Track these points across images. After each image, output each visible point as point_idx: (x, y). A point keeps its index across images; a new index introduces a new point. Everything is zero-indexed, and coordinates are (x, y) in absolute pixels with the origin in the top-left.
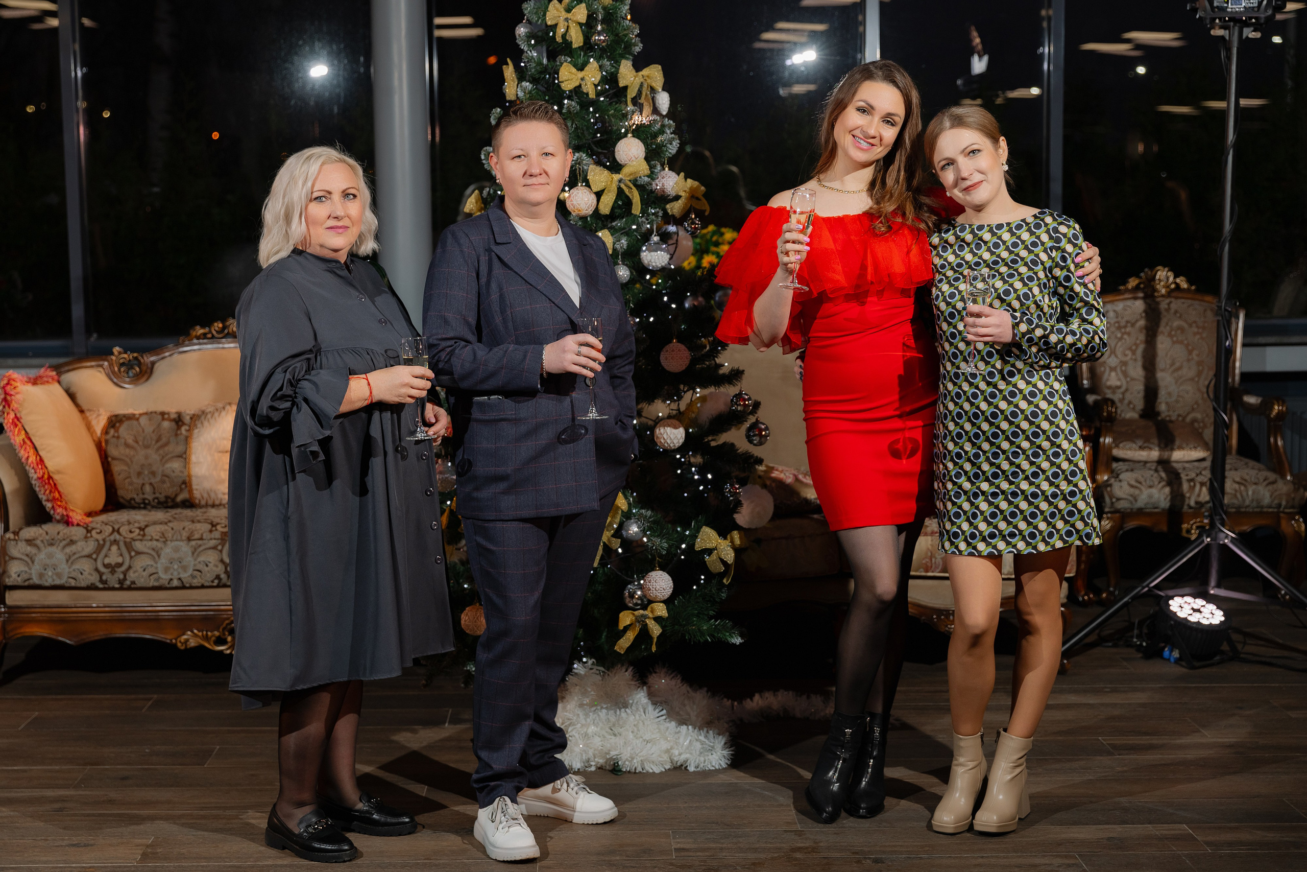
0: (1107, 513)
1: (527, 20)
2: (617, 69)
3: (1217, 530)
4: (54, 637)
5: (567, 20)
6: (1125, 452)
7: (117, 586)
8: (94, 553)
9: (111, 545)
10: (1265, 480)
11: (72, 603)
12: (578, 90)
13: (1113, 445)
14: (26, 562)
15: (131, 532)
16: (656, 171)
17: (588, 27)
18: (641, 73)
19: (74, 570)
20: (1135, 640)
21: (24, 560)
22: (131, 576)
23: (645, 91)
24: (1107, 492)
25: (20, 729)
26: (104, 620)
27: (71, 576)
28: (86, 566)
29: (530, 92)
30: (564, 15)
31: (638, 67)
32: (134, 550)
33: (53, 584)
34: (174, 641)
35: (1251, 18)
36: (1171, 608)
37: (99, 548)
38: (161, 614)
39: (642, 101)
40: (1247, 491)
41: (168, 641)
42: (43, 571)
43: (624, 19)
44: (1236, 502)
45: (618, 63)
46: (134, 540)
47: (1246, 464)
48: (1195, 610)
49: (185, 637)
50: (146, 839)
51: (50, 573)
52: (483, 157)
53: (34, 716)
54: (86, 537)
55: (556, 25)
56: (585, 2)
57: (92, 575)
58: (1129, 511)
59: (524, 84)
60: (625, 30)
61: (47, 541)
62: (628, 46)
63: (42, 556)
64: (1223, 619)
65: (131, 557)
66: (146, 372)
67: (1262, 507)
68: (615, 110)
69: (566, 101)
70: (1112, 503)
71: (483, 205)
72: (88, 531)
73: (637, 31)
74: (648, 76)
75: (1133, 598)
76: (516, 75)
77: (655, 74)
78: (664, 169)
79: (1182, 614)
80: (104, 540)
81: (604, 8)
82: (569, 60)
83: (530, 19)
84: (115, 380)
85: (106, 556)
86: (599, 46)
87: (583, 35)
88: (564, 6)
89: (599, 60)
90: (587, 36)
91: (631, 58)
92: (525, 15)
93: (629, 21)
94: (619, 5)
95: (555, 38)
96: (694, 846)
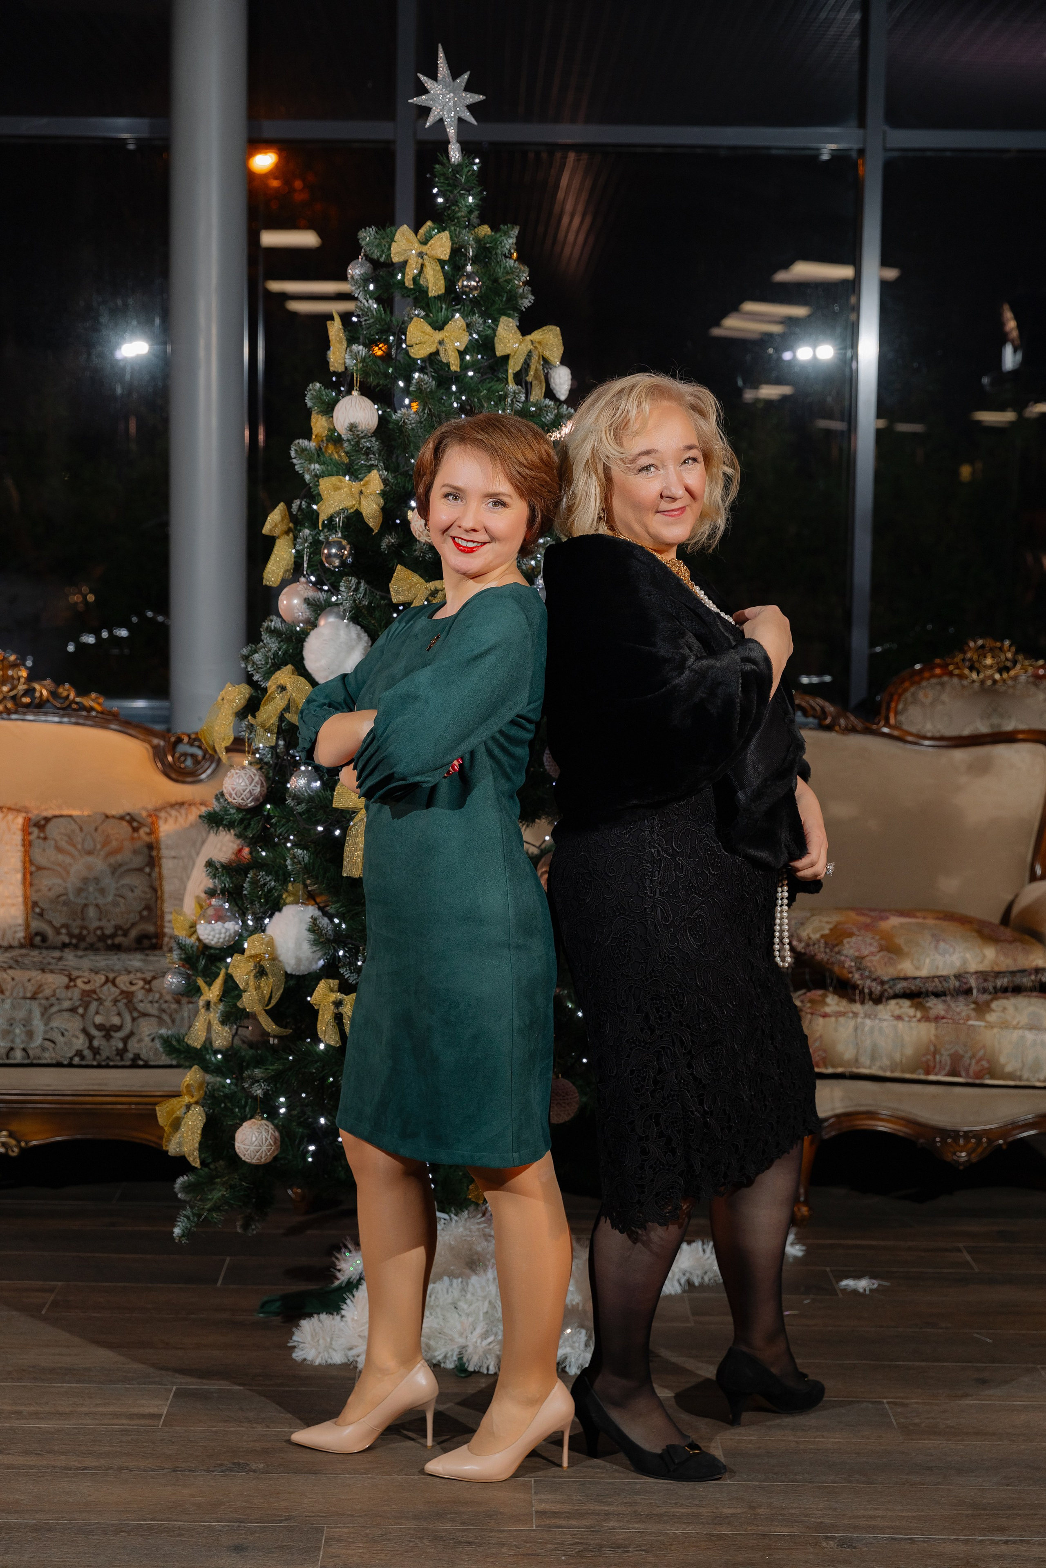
1: (364, 255)
2: (495, 331)
5: (421, 255)
12: (433, 358)
17: (453, 266)
18: (529, 337)
23: (535, 363)
29: (363, 360)
30: (417, 247)
31: (525, 329)
39: (529, 379)
43: (507, 257)
45: (496, 321)
52: (293, 454)
55: (405, 263)
56: (450, 232)
59: (355, 347)
60: (508, 273)
62: (512, 299)
68: (488, 390)
69: (416, 375)
71: (291, 525)
73: (525, 276)
74: (539, 343)
76: (346, 335)
77: (550, 340)
81: (478, 240)
82: (423, 313)
83: (368, 252)
86: (467, 296)
87: (445, 278)
88: (419, 237)
89: (467, 316)
90: (450, 280)
91: (516, 315)
92: (362, 248)
93: (515, 261)
94: (501, 236)
95: (404, 283)
96: (567, 1508)
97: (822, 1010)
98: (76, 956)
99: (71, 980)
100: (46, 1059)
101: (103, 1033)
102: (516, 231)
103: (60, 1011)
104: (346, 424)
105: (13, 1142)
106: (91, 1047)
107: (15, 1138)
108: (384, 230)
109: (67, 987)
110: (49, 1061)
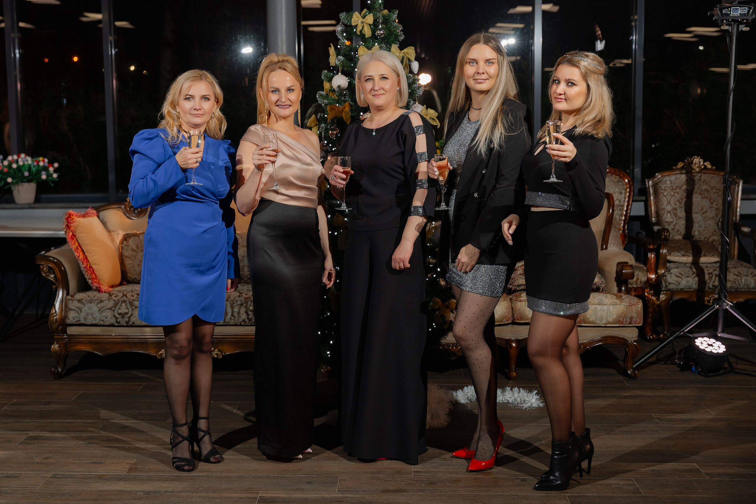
0: (663, 291)
1: (342, 23)
3: (722, 301)
4: (92, 351)
5: (362, 22)
6: (674, 257)
7: (125, 325)
8: (113, 307)
9: (122, 303)
10: (751, 274)
11: (101, 333)
13: (668, 254)
14: (77, 311)
15: (132, 296)
16: (410, 104)
17: (374, 26)
18: (403, 51)
19: (103, 316)
20: (676, 361)
21: (76, 311)
22: (133, 319)
23: (405, 61)
24: (663, 279)
25: (72, 400)
26: (118, 343)
27: (101, 319)
28: (109, 314)
29: (342, 62)
30: (361, 20)
31: (402, 48)
32: (134, 306)
33: (91, 323)
34: (155, 354)
35: (743, 20)
36: (696, 344)
37: (116, 304)
38: (148, 340)
40: (741, 280)
41: (152, 354)
42: (86, 317)
43: (394, 22)
44: (735, 285)
45: (391, 45)
46: (134, 301)
47: (742, 265)
48: (709, 345)
49: (161, 352)
50: (132, 460)
51: (90, 318)
52: (317, 97)
53: (80, 393)
54: (109, 299)
55: (357, 25)
56: (373, 13)
57: (112, 319)
58: (676, 290)
59: (339, 57)
60: (394, 28)
61: (89, 300)
62: (396, 37)
63: (86, 308)
64: (725, 350)
65: (133, 310)
66: (144, 211)
67: (750, 289)
70: (666, 286)
71: (317, 123)
72: (110, 296)
73: (401, 28)
74: (407, 53)
75: (675, 338)
76: (336, 53)
77: (410, 52)
78: (416, 103)
79: (702, 347)
80: (118, 300)
81: (384, 16)
82: (364, 44)
83: (343, 22)
84: (128, 215)
85: (119, 309)
86: (380, 37)
87: (371, 30)
88: (362, 15)
89: (380, 44)
90: (373, 31)
91: (398, 42)
92: (341, 20)
93: (397, 23)
94: (392, 14)
95: (356, 33)
96: (424, 470)
97: (520, 299)
98: (241, 286)
99: (240, 294)
100: (231, 323)
101: (253, 313)
102: (397, 12)
103: (237, 305)
104: (337, 86)
105: (220, 353)
106: (248, 318)
107: (221, 352)
108: (349, 13)
109: (239, 296)
110: (233, 324)
